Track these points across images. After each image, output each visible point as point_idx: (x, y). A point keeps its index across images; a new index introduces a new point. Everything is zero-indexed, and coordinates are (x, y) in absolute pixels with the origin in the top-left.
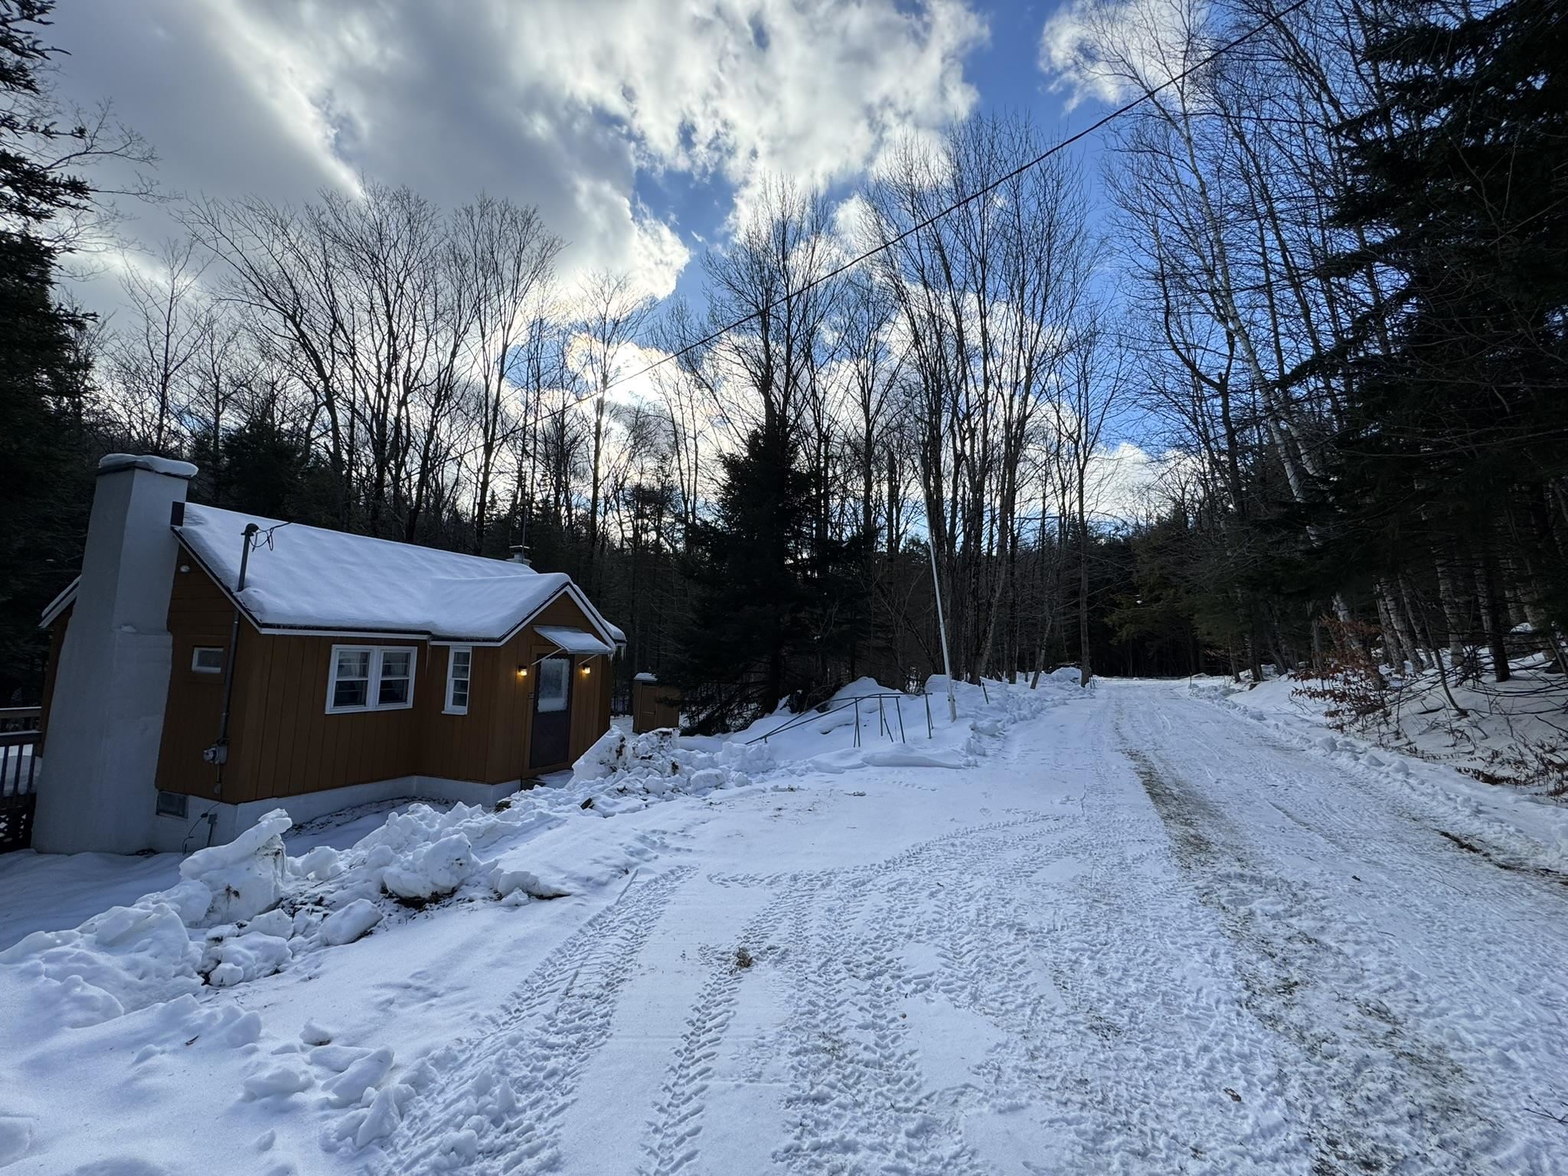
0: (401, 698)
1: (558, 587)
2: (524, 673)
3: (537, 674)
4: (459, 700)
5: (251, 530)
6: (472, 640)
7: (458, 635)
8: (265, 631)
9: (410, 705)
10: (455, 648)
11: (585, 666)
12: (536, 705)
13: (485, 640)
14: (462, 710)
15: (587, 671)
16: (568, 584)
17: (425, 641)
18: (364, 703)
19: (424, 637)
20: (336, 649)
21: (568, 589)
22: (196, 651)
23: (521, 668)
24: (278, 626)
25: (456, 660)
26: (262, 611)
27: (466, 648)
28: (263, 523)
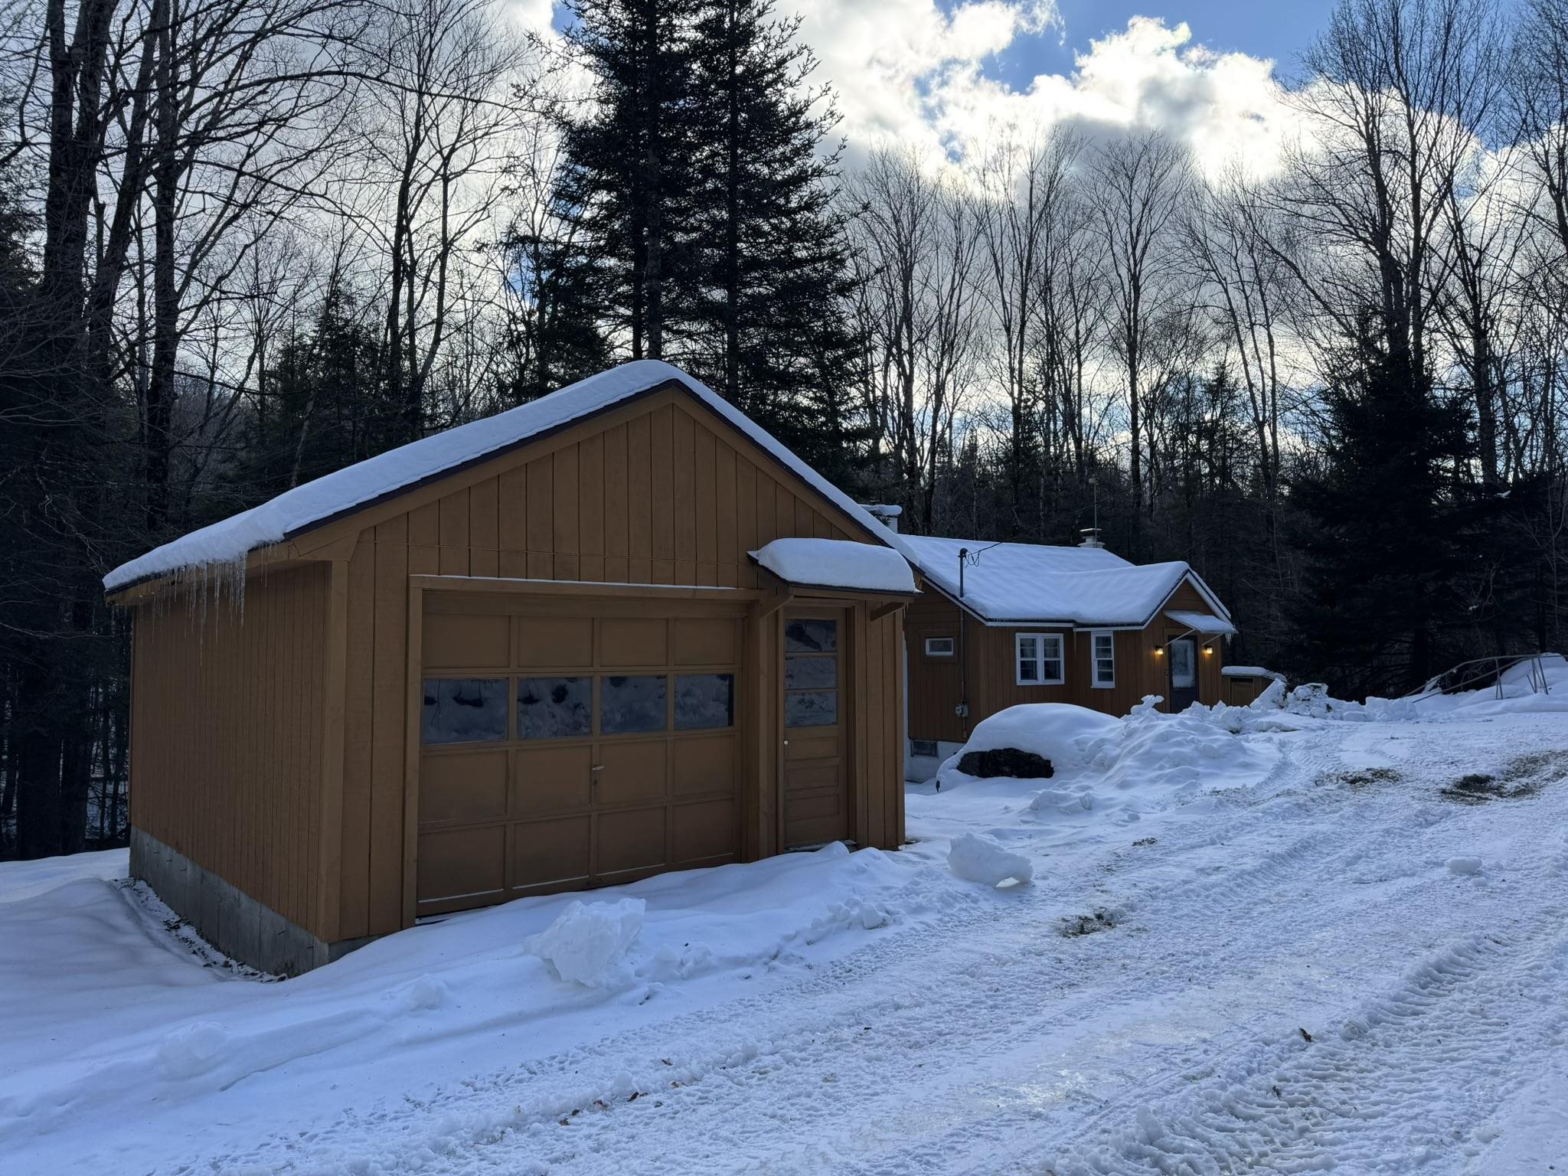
0: (1057, 676)
1: (1179, 575)
2: (1160, 652)
3: (1170, 654)
4: (1104, 677)
5: (963, 553)
6: (1112, 625)
7: (1103, 622)
8: (990, 624)
9: (1062, 682)
10: (1095, 633)
11: (1207, 647)
12: (1171, 683)
13: (1129, 625)
14: (1110, 685)
15: (1209, 651)
16: (1188, 571)
17: (1071, 629)
18: (1036, 678)
19: (1070, 625)
20: (1019, 636)
21: (1188, 576)
22: (928, 642)
23: (1157, 648)
24: (996, 620)
25: (1097, 644)
26: (985, 609)
27: (1108, 632)
28: (972, 546)
